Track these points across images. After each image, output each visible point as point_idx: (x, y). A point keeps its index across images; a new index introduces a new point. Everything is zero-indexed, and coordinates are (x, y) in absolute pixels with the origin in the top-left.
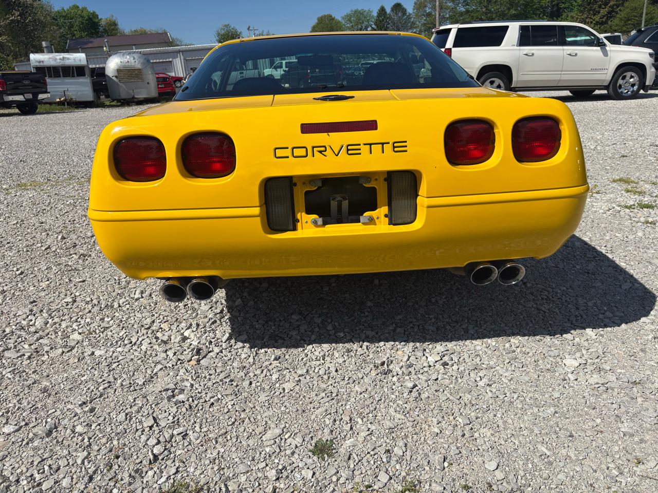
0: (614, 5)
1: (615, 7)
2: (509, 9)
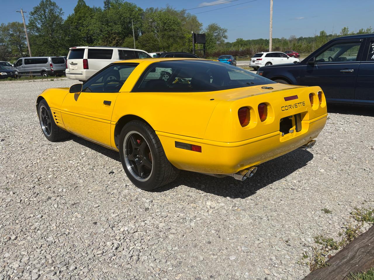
0: (118, 39)
1: (119, 40)
2: (65, 36)
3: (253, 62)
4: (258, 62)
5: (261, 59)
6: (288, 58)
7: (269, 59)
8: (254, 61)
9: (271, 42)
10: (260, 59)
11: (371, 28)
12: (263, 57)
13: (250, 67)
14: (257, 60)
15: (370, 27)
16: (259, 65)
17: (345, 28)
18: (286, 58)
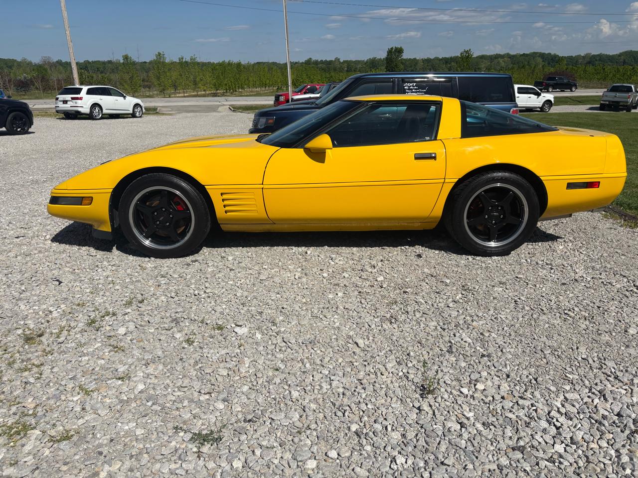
3: (63, 103)
4: (76, 103)
5: (81, 99)
6: (125, 97)
7: (94, 98)
8: (65, 102)
9: (74, 67)
10: (77, 99)
11: (195, 57)
12: (83, 94)
13: (57, 112)
14: (73, 99)
15: (194, 55)
16: (80, 109)
17: (159, 54)
18: (122, 98)
